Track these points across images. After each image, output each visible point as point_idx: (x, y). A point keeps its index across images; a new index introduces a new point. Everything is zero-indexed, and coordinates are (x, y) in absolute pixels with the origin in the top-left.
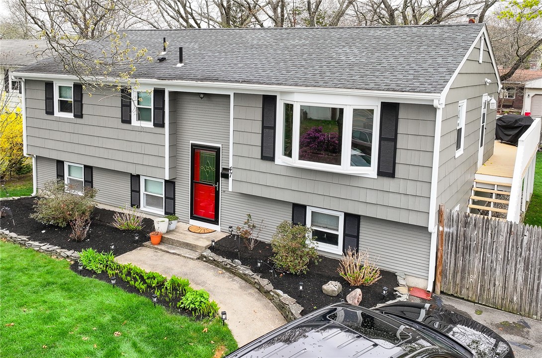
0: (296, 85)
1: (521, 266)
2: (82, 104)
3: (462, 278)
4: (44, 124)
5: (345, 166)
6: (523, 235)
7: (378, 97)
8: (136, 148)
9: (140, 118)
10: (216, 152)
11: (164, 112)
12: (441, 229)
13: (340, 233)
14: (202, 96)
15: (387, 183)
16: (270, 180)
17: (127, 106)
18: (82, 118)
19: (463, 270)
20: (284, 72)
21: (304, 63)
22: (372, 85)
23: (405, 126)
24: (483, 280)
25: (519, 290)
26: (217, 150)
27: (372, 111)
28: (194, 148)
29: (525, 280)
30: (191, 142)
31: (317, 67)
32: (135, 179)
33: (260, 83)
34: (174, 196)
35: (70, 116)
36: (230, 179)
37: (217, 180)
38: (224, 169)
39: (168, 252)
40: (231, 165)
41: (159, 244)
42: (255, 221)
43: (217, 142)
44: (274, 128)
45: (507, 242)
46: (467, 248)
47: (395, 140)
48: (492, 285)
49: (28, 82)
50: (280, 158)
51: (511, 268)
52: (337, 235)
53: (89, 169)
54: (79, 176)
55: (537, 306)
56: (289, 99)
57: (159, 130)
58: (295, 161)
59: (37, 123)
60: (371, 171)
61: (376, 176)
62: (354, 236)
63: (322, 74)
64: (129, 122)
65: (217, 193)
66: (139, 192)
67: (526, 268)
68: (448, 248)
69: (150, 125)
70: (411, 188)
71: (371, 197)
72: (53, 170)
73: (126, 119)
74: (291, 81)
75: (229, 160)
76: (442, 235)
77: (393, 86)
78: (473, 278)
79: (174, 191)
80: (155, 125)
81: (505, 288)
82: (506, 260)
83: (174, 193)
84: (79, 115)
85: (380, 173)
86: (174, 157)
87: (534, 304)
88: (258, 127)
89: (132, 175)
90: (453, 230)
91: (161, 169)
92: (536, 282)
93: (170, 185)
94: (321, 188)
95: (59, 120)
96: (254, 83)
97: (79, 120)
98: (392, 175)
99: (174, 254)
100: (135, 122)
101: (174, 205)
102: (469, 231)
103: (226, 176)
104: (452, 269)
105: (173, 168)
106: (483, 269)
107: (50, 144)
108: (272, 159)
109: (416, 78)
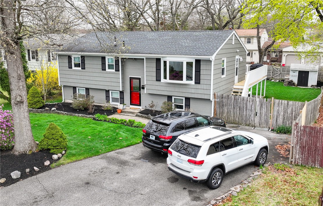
0: (167, 54)
1: (238, 109)
2: (85, 64)
3: (222, 115)
4: (68, 73)
5: (185, 81)
6: (238, 99)
7: (194, 58)
8: (108, 80)
9: (109, 68)
10: (139, 80)
11: (119, 66)
12: (215, 100)
13: (184, 105)
14: (133, 59)
15: (198, 86)
16: (159, 88)
17: (104, 64)
18: (85, 69)
19: (222, 113)
20: (163, 50)
21: (170, 46)
22: (192, 54)
23: (203, 67)
24: (228, 115)
25: (238, 117)
26: (139, 79)
27: (192, 63)
28: (131, 79)
29: (239, 114)
30: (130, 76)
31: (174, 48)
32: (107, 92)
33: (155, 54)
34: (124, 97)
35: (80, 69)
36: (145, 89)
37: (140, 90)
38: (142, 86)
39: (124, 115)
40: (145, 84)
41: (120, 113)
42: (154, 103)
43: (140, 76)
44: (160, 70)
45: (234, 102)
46: (223, 105)
47: (200, 72)
48: (230, 116)
49: (60, 56)
50: (163, 80)
51: (235, 110)
52: (183, 106)
53: (87, 90)
54: (83, 92)
55: (243, 121)
56: (165, 59)
57: (117, 72)
58: (168, 80)
59: (64, 72)
60: (193, 82)
61: (194, 84)
62: (188, 105)
63: (176, 50)
64: (105, 70)
65: (140, 95)
66: (109, 97)
67: (240, 110)
68: (217, 106)
69: (114, 71)
70: (205, 87)
71: (193, 91)
72: (71, 91)
73: (104, 69)
74: (165, 53)
75: (144, 82)
76: (215, 102)
77: (199, 54)
78: (225, 115)
79: (124, 95)
80: (116, 71)
81: (234, 117)
82: (234, 108)
83: (124, 96)
84: (83, 68)
85: (195, 83)
86: (123, 82)
87: (242, 121)
88: (154, 70)
89: (106, 91)
90: (219, 100)
91: (118, 87)
92: (243, 114)
93: (122, 93)
94: (177, 89)
95: (75, 70)
96: (153, 54)
97: (83, 70)
98: (199, 83)
99: (126, 115)
100: (107, 70)
101: (124, 100)
102: (223, 100)
103: (143, 88)
104: (219, 113)
105: (123, 87)
106: (228, 111)
107: (71, 80)
108: (160, 80)
109: (206, 51)
